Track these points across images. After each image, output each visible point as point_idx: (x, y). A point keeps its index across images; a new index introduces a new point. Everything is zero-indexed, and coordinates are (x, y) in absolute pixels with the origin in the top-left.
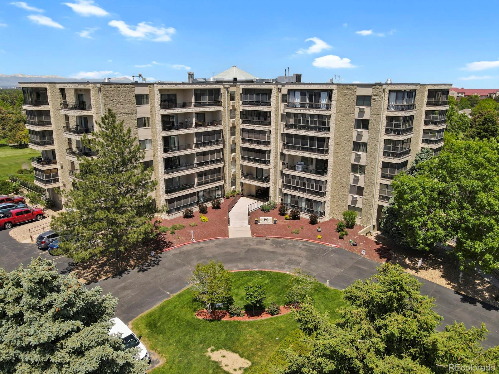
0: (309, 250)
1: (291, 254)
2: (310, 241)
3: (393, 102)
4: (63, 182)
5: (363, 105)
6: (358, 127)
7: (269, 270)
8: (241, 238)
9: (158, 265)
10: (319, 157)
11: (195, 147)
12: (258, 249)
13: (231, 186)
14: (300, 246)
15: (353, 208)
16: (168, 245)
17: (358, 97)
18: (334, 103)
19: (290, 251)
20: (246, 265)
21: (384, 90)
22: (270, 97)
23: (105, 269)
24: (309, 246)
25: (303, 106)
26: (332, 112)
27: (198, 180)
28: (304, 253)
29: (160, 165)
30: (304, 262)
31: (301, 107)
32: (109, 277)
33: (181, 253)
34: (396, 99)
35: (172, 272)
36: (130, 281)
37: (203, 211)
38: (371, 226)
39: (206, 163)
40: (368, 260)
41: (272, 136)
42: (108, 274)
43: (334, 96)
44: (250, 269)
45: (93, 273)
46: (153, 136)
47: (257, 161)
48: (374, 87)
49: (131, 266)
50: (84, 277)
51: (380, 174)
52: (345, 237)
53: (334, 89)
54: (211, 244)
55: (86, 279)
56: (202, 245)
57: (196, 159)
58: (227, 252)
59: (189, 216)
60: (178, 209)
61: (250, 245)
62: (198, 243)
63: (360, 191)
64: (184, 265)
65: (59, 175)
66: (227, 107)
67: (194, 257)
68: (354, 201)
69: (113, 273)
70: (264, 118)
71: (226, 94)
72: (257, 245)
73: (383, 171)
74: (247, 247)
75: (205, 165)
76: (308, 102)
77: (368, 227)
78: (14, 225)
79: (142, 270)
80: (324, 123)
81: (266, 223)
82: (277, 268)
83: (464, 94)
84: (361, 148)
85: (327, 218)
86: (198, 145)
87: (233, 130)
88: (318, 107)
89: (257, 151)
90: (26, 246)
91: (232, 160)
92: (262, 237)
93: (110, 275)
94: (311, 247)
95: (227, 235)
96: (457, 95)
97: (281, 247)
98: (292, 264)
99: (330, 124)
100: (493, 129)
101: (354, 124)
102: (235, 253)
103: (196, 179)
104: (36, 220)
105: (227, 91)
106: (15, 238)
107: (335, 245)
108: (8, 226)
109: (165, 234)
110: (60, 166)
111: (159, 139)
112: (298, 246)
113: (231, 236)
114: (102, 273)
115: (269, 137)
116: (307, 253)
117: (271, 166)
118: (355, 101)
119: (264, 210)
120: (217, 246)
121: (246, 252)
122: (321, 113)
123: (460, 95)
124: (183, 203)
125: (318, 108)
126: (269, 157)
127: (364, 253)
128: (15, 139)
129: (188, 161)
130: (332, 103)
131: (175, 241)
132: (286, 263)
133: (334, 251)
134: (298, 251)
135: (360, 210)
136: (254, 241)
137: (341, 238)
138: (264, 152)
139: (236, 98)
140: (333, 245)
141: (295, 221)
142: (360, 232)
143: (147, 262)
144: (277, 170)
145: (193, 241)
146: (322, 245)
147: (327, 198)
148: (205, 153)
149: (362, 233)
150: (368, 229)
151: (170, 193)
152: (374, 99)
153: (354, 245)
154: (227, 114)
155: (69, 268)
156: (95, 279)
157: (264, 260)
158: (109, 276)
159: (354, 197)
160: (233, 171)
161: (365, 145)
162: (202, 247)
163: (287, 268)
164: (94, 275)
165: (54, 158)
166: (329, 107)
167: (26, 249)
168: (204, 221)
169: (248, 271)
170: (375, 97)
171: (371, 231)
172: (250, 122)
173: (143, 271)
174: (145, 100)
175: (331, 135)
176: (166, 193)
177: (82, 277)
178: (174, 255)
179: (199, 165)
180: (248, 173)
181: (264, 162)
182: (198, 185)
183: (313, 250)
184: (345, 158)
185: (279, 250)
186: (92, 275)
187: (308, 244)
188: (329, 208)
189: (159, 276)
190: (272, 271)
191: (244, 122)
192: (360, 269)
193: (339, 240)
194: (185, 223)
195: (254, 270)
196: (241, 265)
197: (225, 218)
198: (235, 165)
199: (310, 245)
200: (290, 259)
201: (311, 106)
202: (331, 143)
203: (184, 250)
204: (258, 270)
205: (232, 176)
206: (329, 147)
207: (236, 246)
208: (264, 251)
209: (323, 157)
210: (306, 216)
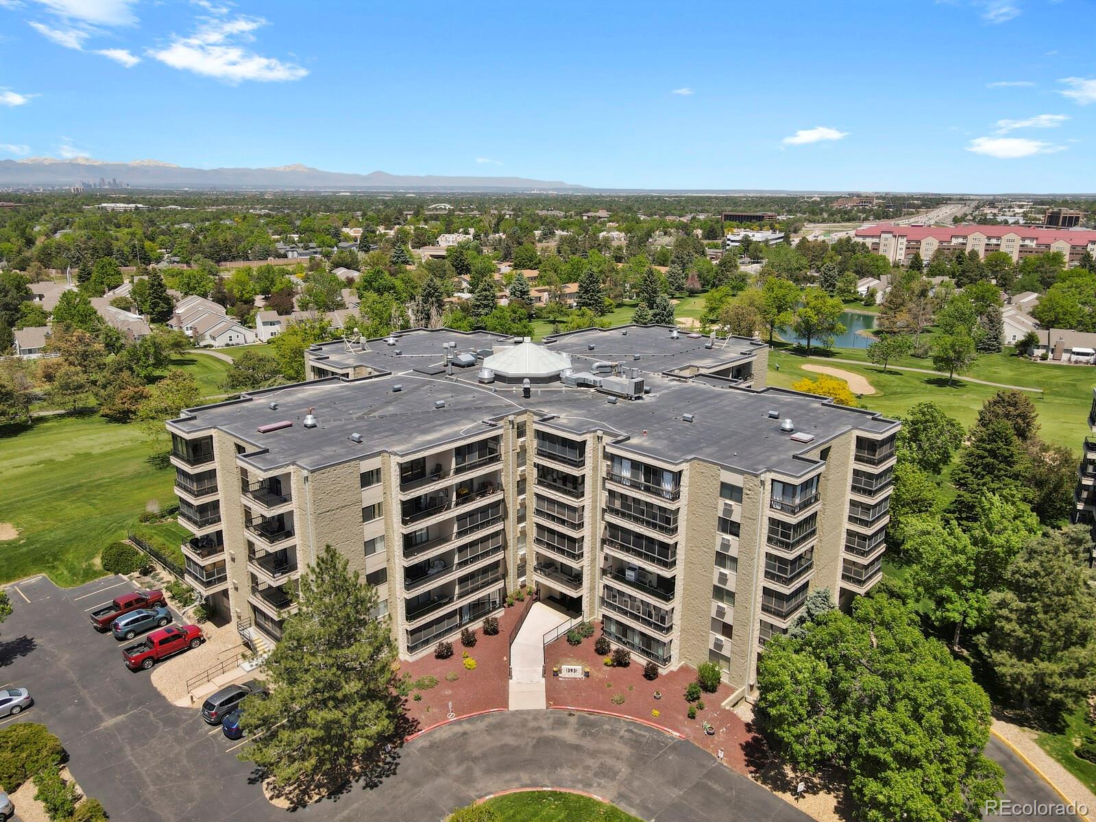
0: (636, 743)
1: (605, 753)
2: (639, 721)
3: (778, 498)
4: (234, 583)
5: (731, 499)
6: (724, 531)
7: (568, 791)
8: (528, 712)
9: (395, 774)
10: (660, 572)
11: (456, 537)
12: (555, 739)
13: (518, 578)
14: (622, 733)
15: (715, 655)
16: (412, 726)
17: (724, 485)
18: (684, 490)
19: (605, 746)
20: (534, 776)
21: (763, 483)
22: (582, 453)
23: (317, 778)
24: (637, 734)
25: (635, 485)
26: (682, 503)
27: (460, 589)
28: (627, 751)
29: (397, 577)
30: (624, 770)
31: (632, 486)
32: (323, 797)
33: (432, 746)
34: (783, 494)
35: (418, 789)
36: (355, 806)
37: (469, 641)
38: (745, 687)
39: (474, 559)
40: (727, 770)
41: (587, 514)
42: (321, 790)
43: (685, 480)
44: (538, 786)
45: (299, 786)
46: (387, 530)
47: (562, 552)
48: (746, 476)
49: (355, 773)
50: (286, 794)
51: (760, 605)
52: (698, 713)
53: (685, 468)
54: (481, 725)
55: (289, 800)
56: (466, 727)
57: (456, 557)
58: (505, 745)
59: (445, 654)
60: (427, 642)
61: (540, 729)
62: (458, 722)
63: (727, 630)
64: (437, 775)
65: (227, 570)
66: (511, 450)
67: (452, 755)
68: (719, 645)
69: (328, 789)
70: (574, 485)
71: (510, 431)
72: (553, 729)
73: (764, 600)
74: (536, 735)
75: (471, 562)
76: (643, 480)
77: (740, 690)
78: (157, 661)
79: (371, 785)
80: (668, 521)
81: (572, 675)
82: (580, 786)
83: (1035, 241)
84: (728, 563)
85: (674, 666)
86: (461, 534)
87: (521, 486)
88: (658, 493)
89: (562, 536)
90: (185, 715)
91: (519, 535)
92: (562, 711)
93: (324, 791)
94: (640, 735)
95: (507, 706)
96: (1021, 243)
97: (591, 734)
98: (604, 776)
99: (679, 521)
100: (1006, 453)
101: (717, 523)
102: (518, 747)
103: (457, 587)
104: (190, 648)
105: (511, 426)
106: (164, 693)
107: (678, 734)
108: (148, 663)
109: (406, 701)
110: (229, 557)
111: (396, 538)
112: (618, 732)
113: (513, 705)
114: (312, 787)
115: (581, 517)
116: (632, 750)
117: (585, 561)
118: (719, 489)
119: (572, 639)
120: (490, 730)
121: (534, 747)
122: (663, 505)
123: (1027, 242)
124: (435, 630)
125: (659, 495)
126: (581, 547)
127: (721, 755)
128: (113, 405)
129: (444, 563)
130: (681, 489)
131: (422, 718)
132: (596, 775)
133: (678, 747)
134: (618, 746)
135: (727, 659)
136: (548, 718)
137: (692, 716)
138: (572, 540)
139: (527, 433)
140: (676, 734)
141: (620, 669)
142: (723, 704)
143: (379, 767)
144: (595, 566)
145: (452, 717)
146: (659, 732)
147: (675, 635)
148: (472, 544)
149: (727, 704)
150: (739, 694)
151: (414, 619)
152: (747, 494)
153: (709, 734)
154: (511, 463)
155: (259, 770)
156: (303, 799)
157: (561, 766)
158: (324, 794)
159: (717, 639)
160: (521, 552)
161: (734, 560)
162: (465, 733)
163: (596, 785)
164: (300, 790)
165: (220, 542)
166: (676, 497)
167: (186, 720)
168: (469, 667)
169: (534, 792)
170: (749, 492)
171: (747, 696)
172: (550, 486)
173: (372, 788)
174: (375, 476)
175: (681, 538)
176: (407, 620)
177: (282, 795)
178: (422, 750)
179: (462, 564)
180: (546, 566)
181: (573, 556)
182: (460, 597)
183: (641, 743)
184: (704, 573)
185: (588, 743)
186: (297, 791)
187: (635, 728)
188: (678, 651)
189: (399, 797)
190: (571, 791)
191: (540, 483)
192: (710, 788)
193: (688, 721)
194: (438, 670)
195: (544, 789)
196: (525, 777)
197: (505, 659)
198: (525, 541)
199: (639, 732)
200: (602, 764)
201: (647, 489)
202: (681, 551)
203: (437, 740)
204: (549, 789)
205: (519, 562)
206: (677, 557)
207: (519, 731)
208: (564, 745)
209: (666, 573)
210: (639, 660)
